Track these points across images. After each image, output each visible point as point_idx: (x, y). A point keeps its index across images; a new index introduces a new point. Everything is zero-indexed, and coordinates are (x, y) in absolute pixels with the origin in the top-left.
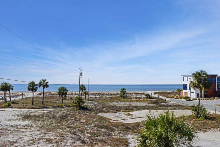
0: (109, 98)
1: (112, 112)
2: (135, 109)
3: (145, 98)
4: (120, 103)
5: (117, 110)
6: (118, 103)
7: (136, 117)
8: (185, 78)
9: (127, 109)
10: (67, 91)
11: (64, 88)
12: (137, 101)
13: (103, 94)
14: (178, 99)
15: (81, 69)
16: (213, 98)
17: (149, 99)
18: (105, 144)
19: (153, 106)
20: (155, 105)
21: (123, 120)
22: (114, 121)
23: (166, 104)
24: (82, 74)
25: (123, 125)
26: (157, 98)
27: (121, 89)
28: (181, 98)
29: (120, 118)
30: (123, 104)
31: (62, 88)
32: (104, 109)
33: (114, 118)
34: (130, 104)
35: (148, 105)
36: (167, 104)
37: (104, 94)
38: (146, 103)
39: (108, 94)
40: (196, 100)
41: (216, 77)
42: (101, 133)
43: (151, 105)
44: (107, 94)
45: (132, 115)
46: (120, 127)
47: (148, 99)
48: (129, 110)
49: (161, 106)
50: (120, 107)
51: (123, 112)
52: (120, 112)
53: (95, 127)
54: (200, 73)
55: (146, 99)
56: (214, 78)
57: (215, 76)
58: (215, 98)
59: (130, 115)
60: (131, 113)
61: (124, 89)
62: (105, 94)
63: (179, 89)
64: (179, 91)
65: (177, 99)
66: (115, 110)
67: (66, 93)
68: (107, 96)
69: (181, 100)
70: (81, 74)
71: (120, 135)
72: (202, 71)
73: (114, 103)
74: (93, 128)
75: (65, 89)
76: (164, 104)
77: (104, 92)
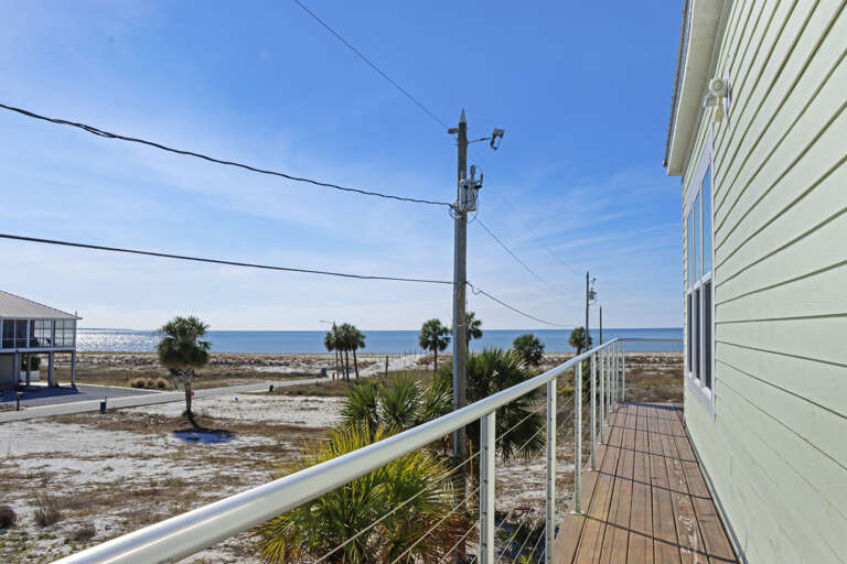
0: (667, 372)
10: (541, 347)
11: (531, 337)
13: (639, 362)
15: (591, 279)
24: (593, 293)
31: (525, 338)
37: (643, 360)
39: (661, 360)
44: (655, 362)
62: (648, 362)
67: (538, 356)
70: (591, 295)
75: (536, 342)
77: (643, 355)
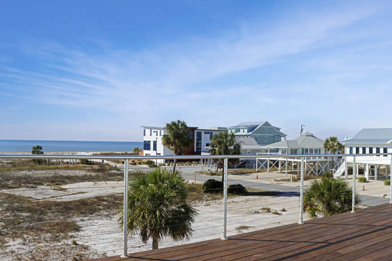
1: (27, 187)
2: (67, 181)
3: (78, 163)
4: (35, 172)
5: (35, 184)
6: (31, 173)
7: (74, 193)
8: (148, 131)
9: (53, 182)
12: (67, 168)
14: (135, 164)
16: (190, 163)
17: (87, 166)
18: (39, 232)
19: (97, 176)
20: (100, 174)
21: (54, 197)
22: (37, 200)
23: (118, 172)
25: (57, 204)
26: (100, 163)
27: (34, 148)
28: (140, 163)
29: (46, 195)
30: (42, 173)
32: (9, 183)
33: (36, 196)
34: (56, 174)
35: (89, 174)
36: (120, 172)
38: (84, 171)
40: (165, 165)
41: (196, 131)
42: (23, 219)
43: (93, 174)
45: (66, 189)
46: (53, 207)
47: (84, 165)
48: (58, 183)
49: (111, 175)
50: (39, 179)
51: (47, 185)
52: (43, 187)
53: (8, 211)
54: (177, 123)
55: (81, 165)
56: (191, 133)
57: (193, 129)
58: (193, 162)
59: (62, 190)
60: (63, 187)
61: (38, 147)
63: (138, 149)
64: (137, 151)
65: (133, 165)
66: (32, 184)
68: (4, 161)
69: (140, 166)
71: (59, 218)
72: (179, 122)
73: (24, 172)
74: (3, 212)
76: (115, 171)
